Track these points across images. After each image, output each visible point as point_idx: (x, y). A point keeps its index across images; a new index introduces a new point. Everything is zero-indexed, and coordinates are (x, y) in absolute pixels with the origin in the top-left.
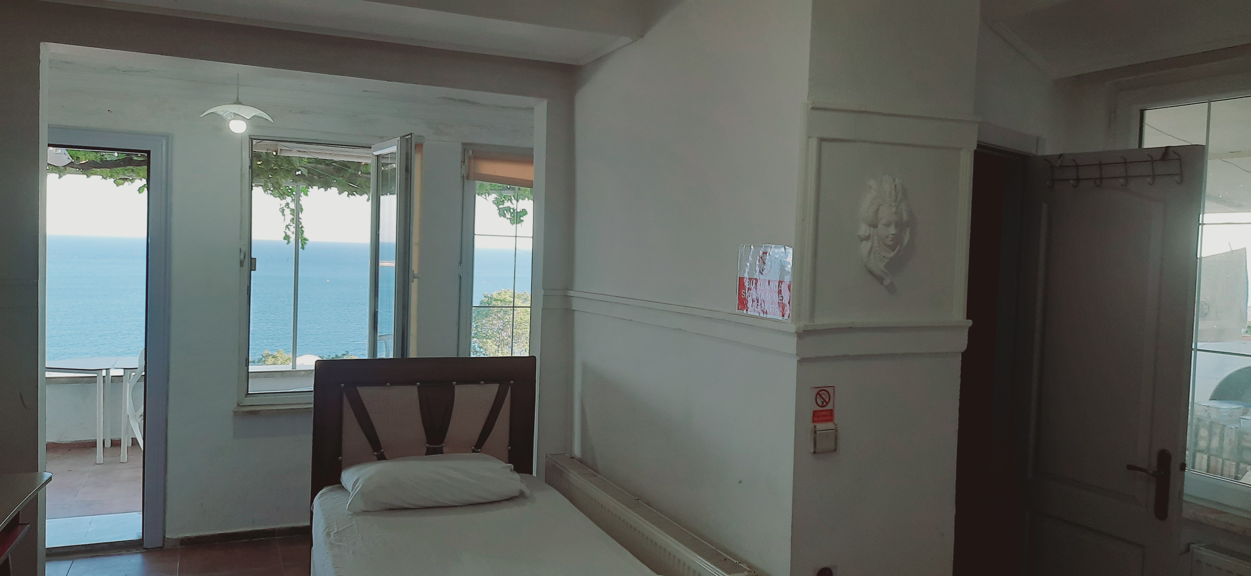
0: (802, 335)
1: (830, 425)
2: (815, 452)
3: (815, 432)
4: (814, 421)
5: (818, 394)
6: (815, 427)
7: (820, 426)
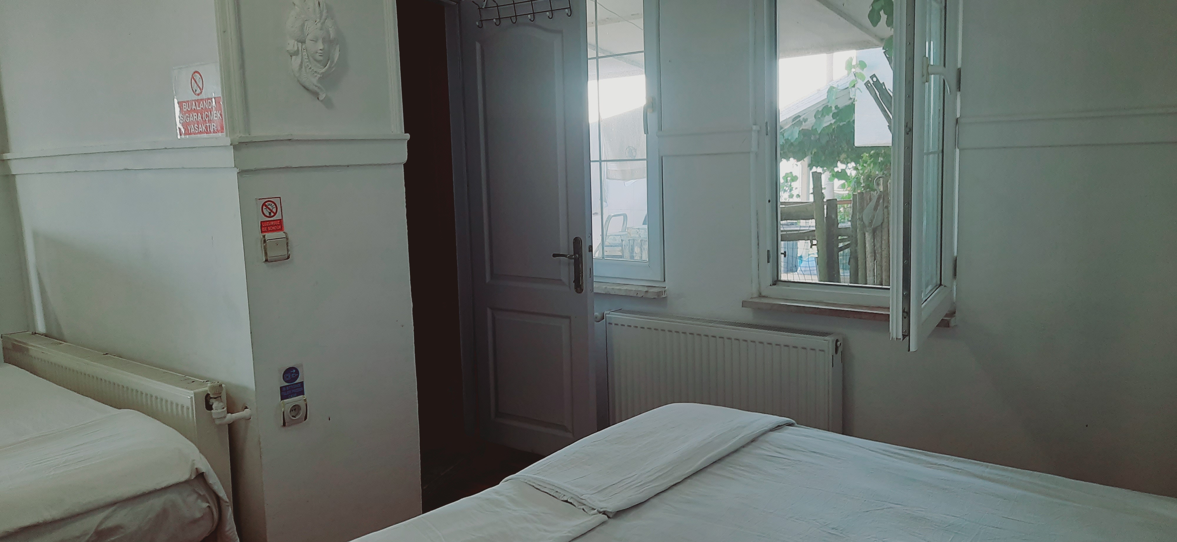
0: (238, 146)
1: (280, 234)
2: (266, 261)
3: (265, 241)
4: (262, 232)
5: (264, 204)
6: (264, 236)
7: (268, 236)
